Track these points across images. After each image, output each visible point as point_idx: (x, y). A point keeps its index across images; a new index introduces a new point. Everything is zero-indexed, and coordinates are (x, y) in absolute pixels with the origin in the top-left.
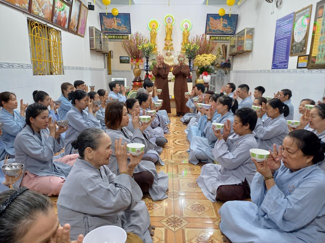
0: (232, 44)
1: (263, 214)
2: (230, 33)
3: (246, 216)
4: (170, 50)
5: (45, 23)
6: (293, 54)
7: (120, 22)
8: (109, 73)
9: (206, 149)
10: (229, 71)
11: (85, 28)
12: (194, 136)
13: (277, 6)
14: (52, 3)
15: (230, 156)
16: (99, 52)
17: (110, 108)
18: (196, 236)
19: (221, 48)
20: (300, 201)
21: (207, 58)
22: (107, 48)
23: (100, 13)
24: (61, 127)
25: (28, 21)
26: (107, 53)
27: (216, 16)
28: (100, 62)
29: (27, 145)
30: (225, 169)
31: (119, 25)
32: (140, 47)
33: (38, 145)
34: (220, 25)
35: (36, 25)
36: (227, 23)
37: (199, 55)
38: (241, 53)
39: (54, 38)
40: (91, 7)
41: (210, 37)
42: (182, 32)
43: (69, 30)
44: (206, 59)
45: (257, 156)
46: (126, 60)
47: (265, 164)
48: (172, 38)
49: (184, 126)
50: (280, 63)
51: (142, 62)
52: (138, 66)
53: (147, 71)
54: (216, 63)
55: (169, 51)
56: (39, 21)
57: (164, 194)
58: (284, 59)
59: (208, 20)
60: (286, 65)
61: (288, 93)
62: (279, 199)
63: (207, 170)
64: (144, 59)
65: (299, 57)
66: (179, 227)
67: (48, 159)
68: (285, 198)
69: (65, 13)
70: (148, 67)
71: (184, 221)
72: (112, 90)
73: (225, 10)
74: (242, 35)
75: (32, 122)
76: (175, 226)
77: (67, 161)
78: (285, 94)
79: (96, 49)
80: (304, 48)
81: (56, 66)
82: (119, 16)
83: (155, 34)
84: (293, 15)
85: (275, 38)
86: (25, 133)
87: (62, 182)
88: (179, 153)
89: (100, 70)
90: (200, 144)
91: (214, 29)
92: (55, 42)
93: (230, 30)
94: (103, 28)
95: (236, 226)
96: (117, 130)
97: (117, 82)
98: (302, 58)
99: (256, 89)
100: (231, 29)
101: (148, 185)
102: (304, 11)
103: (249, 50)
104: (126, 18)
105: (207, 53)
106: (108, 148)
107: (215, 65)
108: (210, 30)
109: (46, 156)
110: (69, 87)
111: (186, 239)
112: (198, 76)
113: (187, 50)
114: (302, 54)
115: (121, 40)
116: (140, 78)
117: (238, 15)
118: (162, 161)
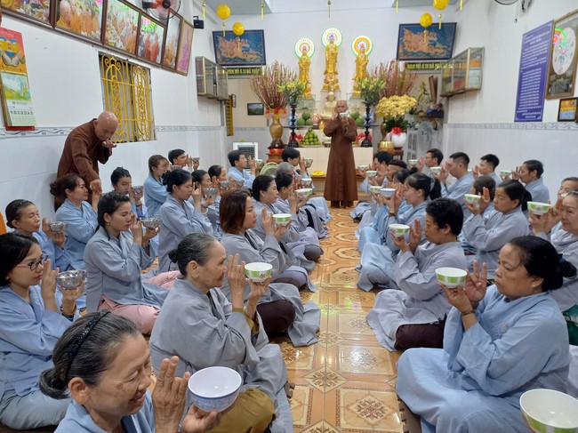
0: (446, 75)
1: (459, 368)
2: (442, 56)
3: (436, 371)
4: (334, 91)
5: (125, 59)
6: (552, 95)
7: (248, 46)
8: (230, 133)
9: (386, 265)
10: (442, 124)
11: (188, 60)
12: (367, 244)
13: (523, 8)
14: (136, 25)
15: (419, 279)
16: (213, 98)
17: (227, 200)
18: (357, 400)
19: (427, 82)
20: (513, 347)
21: (399, 103)
22: (226, 90)
23: (213, 32)
24: (150, 229)
25: (100, 56)
26: (225, 100)
27: (416, 28)
28: (214, 116)
29: (102, 258)
30: (413, 300)
31: (246, 50)
32: (281, 89)
33: (117, 258)
34: (423, 43)
35: (113, 62)
36: (435, 39)
37: (384, 98)
38: (461, 93)
39: (140, 80)
40: (199, 24)
41: (406, 65)
42: (355, 59)
43: (163, 66)
44: (397, 105)
45: (446, 280)
46: (257, 109)
47: (459, 292)
48: (337, 69)
49: (355, 224)
50: (530, 111)
51: (285, 112)
52: (278, 121)
53: (293, 129)
54: (418, 110)
55: (331, 93)
56: (116, 55)
57: (311, 336)
58: (535, 105)
59: (401, 34)
60: (539, 115)
61: (535, 168)
62: (482, 345)
63: (385, 300)
64: (289, 109)
65: (561, 101)
66: (332, 387)
67: (133, 279)
68: (491, 343)
69: (157, 38)
70: (295, 123)
71: (340, 377)
72: (233, 165)
73: (433, 16)
74: (462, 59)
75: (107, 220)
76: (325, 385)
77: (162, 283)
78: (531, 170)
79: (207, 95)
80: (571, 86)
81: (143, 127)
82: (246, 34)
83: (308, 64)
84: (550, 25)
85: (521, 66)
86: (98, 239)
87: (156, 314)
88: (341, 271)
89: (215, 128)
90: (377, 255)
91: (412, 50)
92: (140, 87)
93: (442, 51)
94: (219, 57)
95: (417, 385)
96: (238, 234)
97: (242, 150)
98: (567, 102)
99: (483, 158)
100: (444, 49)
101: (286, 321)
102: (570, 19)
103: (475, 86)
104: (257, 38)
105: (400, 95)
106: (221, 263)
107: (417, 114)
108: (405, 53)
109: (129, 274)
110: (162, 163)
111: (342, 404)
112: (384, 135)
113: (363, 90)
114: (567, 95)
115: (249, 76)
116: (281, 141)
117: (456, 24)
118: (311, 285)
